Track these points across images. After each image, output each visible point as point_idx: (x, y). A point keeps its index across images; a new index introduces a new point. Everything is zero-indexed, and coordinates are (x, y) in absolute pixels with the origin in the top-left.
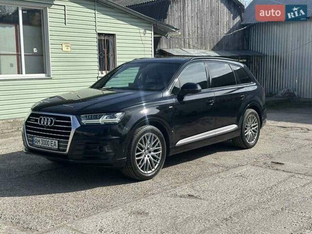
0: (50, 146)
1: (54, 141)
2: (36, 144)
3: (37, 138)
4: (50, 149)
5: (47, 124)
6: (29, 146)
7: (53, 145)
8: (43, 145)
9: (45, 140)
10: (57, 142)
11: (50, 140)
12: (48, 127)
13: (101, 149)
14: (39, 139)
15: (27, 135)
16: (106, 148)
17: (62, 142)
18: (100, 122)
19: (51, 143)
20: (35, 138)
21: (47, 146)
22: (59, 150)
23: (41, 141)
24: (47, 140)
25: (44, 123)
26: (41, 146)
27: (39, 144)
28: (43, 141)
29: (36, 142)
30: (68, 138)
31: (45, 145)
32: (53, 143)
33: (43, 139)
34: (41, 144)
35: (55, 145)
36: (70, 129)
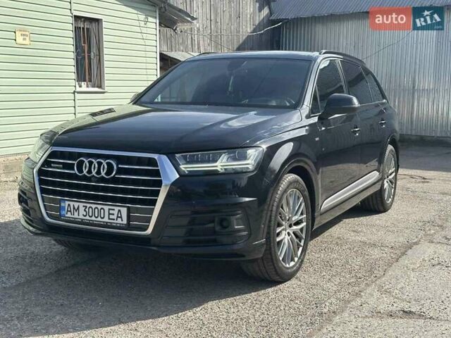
0: (106, 219)
1: (117, 209)
2: (69, 215)
3: (72, 203)
4: (106, 225)
5: (99, 172)
6: (48, 219)
7: (115, 217)
8: (88, 218)
9: (94, 206)
10: (124, 211)
11: (106, 208)
12: (102, 180)
13: (224, 223)
14: (76, 205)
15: (42, 197)
16: (235, 222)
17: (137, 210)
18: (219, 169)
19: (109, 214)
20: (67, 203)
21: (99, 219)
22: (128, 227)
23: (82, 209)
24: (100, 207)
25: (89, 172)
26: (82, 220)
27: (76, 215)
28: (87, 210)
29: (68, 211)
30: (154, 203)
31: (93, 218)
32: (116, 212)
33: (88, 205)
34: (81, 217)
35: (121, 217)
36: (159, 184)
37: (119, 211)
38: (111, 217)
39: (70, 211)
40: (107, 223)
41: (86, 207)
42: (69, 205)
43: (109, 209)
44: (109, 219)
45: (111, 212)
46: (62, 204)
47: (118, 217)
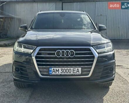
0: (72, 73)
1: (77, 69)
2: (54, 73)
3: (55, 69)
4: (72, 75)
5: (67, 55)
6: (42, 76)
7: (76, 72)
8: (63, 73)
9: (66, 68)
10: (80, 69)
12: (69, 58)
13: (111, 69)
14: (57, 69)
17: (85, 68)
19: (73, 71)
20: (53, 69)
21: (69, 73)
23: (60, 71)
24: (69, 68)
25: (63, 55)
26: (61, 74)
27: (57, 73)
28: (63, 70)
29: (53, 72)
30: (92, 65)
31: (66, 73)
32: (76, 70)
33: (63, 68)
34: (60, 73)
35: (79, 71)
36: (94, 57)
37: (78, 69)
38: (74, 72)
39: (54, 72)
40: (72, 74)
41: (62, 69)
42: (54, 69)
43: (73, 69)
44: (73, 73)
45: (74, 70)
46: (50, 69)
47: (77, 71)
